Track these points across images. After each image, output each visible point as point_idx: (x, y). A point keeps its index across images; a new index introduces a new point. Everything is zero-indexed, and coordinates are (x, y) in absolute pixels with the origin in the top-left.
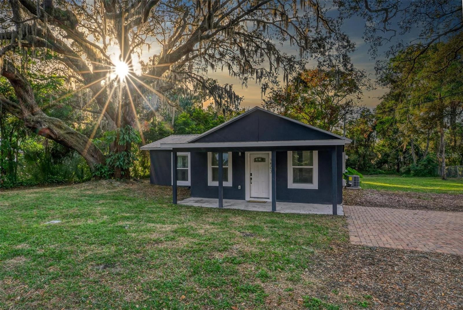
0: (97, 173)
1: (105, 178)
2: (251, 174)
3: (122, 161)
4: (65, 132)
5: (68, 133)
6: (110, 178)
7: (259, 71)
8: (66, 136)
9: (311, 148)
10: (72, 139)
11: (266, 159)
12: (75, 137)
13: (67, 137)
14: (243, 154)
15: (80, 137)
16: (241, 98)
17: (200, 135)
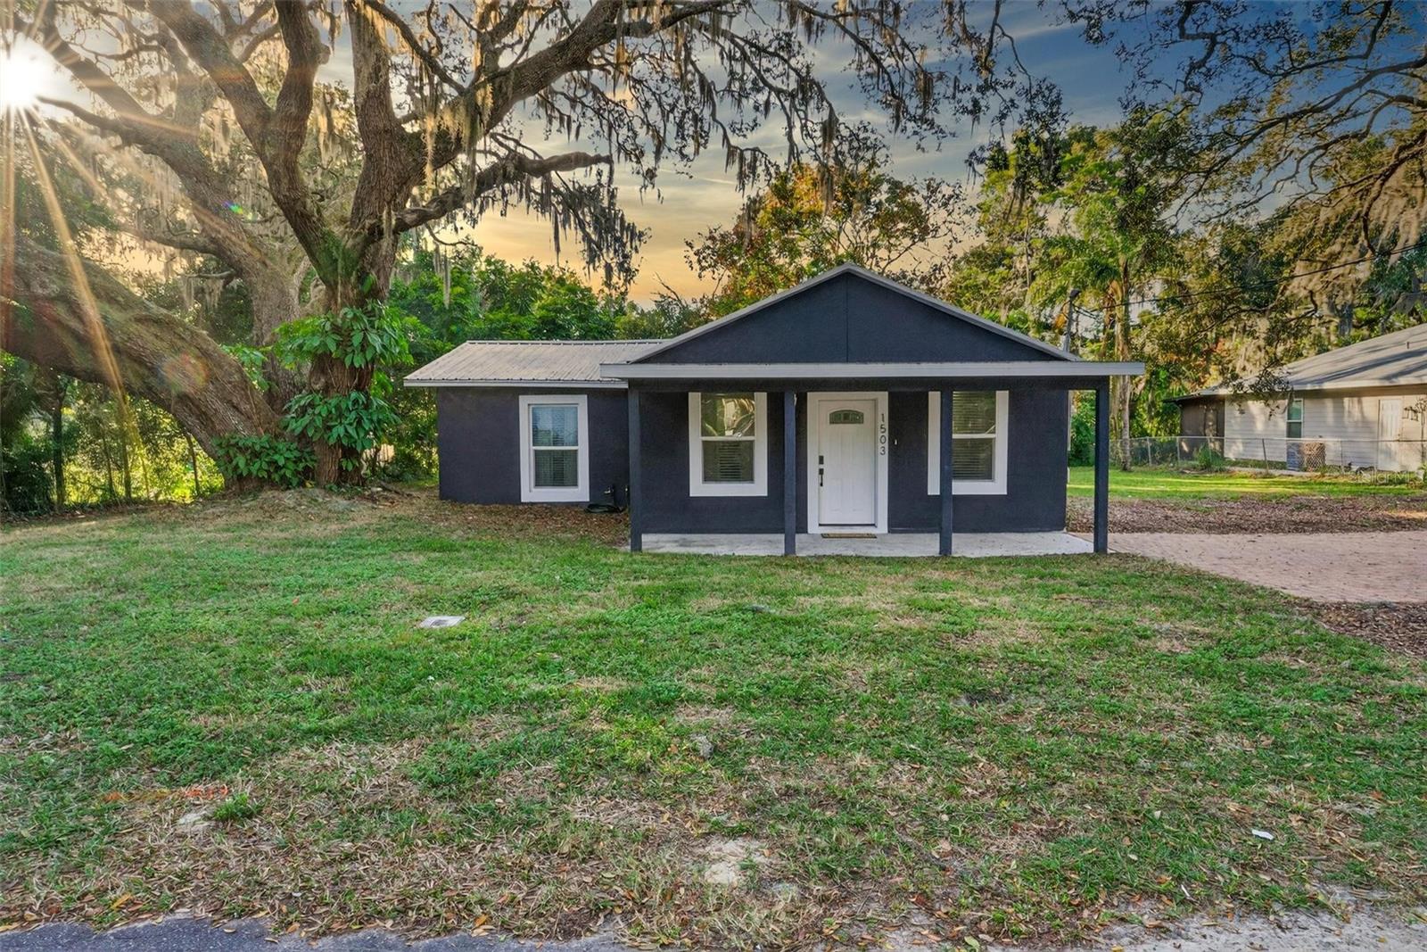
0: (257, 466)
1: (286, 484)
2: (821, 460)
3: (351, 424)
4: (130, 314)
5: (139, 320)
6: (302, 484)
7: (748, 155)
8: (135, 328)
9: (988, 386)
10: (158, 343)
11: (868, 416)
12: (168, 337)
13: (140, 337)
14: (802, 401)
15: (187, 335)
16: (641, 234)
17: (667, 343)
